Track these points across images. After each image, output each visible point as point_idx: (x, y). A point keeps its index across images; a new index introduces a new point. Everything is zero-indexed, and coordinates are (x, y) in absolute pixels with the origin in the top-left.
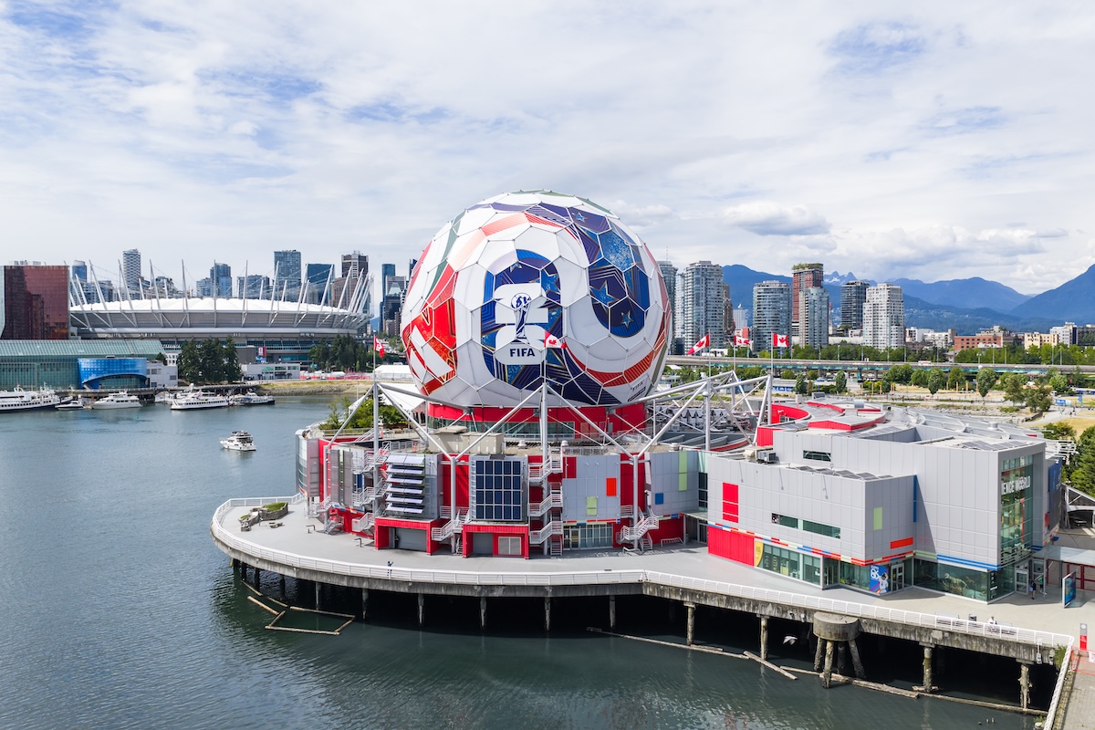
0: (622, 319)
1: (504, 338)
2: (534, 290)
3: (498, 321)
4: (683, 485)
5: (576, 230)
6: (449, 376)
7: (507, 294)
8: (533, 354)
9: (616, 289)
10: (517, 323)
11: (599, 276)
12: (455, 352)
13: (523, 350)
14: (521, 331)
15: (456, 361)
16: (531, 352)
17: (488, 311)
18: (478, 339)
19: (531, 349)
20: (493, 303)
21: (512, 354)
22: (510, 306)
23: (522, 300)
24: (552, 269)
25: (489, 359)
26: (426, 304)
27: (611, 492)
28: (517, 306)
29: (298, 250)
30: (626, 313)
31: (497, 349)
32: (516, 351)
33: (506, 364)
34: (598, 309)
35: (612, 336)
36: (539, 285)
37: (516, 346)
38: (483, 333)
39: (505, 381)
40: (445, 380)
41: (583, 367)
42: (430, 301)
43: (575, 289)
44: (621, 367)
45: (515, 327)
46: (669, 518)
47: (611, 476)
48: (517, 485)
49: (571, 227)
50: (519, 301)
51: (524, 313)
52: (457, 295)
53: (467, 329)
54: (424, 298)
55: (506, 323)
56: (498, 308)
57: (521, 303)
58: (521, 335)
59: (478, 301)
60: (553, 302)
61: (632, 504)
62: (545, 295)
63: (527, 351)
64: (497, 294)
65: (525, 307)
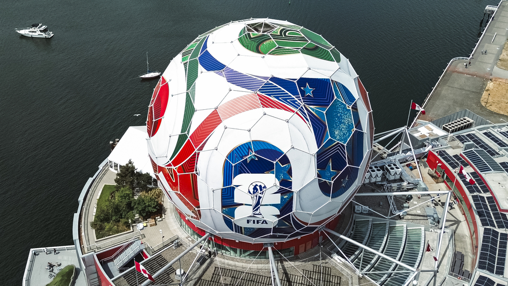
0: (341, 184)
2: (269, 180)
3: (237, 201)
5: (306, 112)
7: (244, 182)
8: (267, 224)
10: (254, 204)
12: (199, 210)
13: (258, 221)
14: (257, 210)
15: (200, 214)
16: (265, 222)
17: (228, 193)
18: (219, 209)
21: (248, 222)
22: (247, 192)
23: (258, 187)
24: (285, 160)
25: (228, 222)
28: (254, 193)
30: (345, 178)
31: (236, 218)
32: (252, 221)
33: (243, 226)
34: (323, 186)
36: (273, 176)
38: (223, 206)
39: (242, 233)
41: (307, 224)
42: (173, 164)
43: (305, 175)
45: (251, 208)
49: (302, 109)
51: (260, 198)
55: (244, 203)
56: (236, 192)
57: (257, 190)
59: (218, 182)
62: (278, 184)
63: (261, 222)
64: (236, 181)
65: (260, 193)
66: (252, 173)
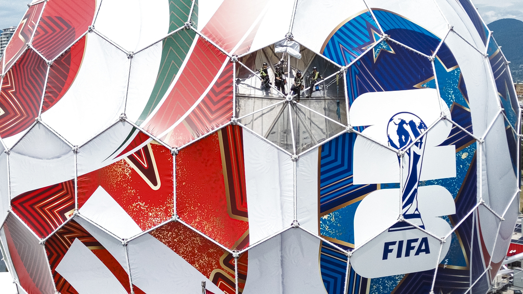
2: (428, 106)
3: (360, 177)
7: (373, 116)
8: (427, 251)
12: (243, 257)
17: (336, 156)
21: (387, 251)
24: (447, 56)
31: (355, 245)
32: (395, 248)
33: (371, 277)
37: (398, 236)
38: (323, 208)
43: (485, 102)
50: (401, 131)
51: (416, 157)
55: (378, 182)
57: (407, 135)
58: (411, 210)
62: (448, 115)
63: (416, 245)
65: (416, 144)
66: (386, 90)
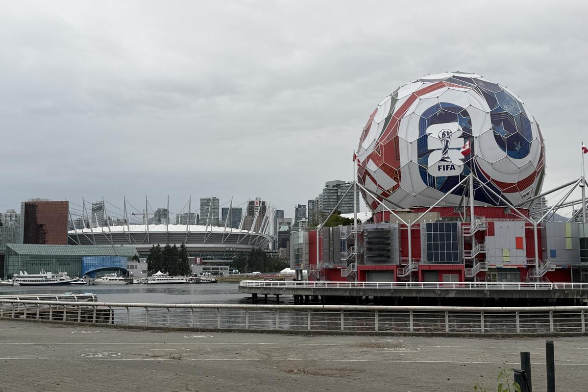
0: (515, 146)
1: (434, 159)
2: (454, 127)
3: (429, 148)
4: (569, 246)
5: (479, 90)
6: (395, 188)
7: (435, 130)
8: (455, 169)
9: (509, 126)
10: (443, 149)
11: (497, 118)
12: (399, 171)
13: (447, 166)
14: (446, 153)
15: (400, 177)
16: (453, 168)
17: (423, 141)
18: (415, 160)
19: (452, 166)
20: (426, 136)
21: (439, 169)
22: (437, 137)
23: (446, 133)
24: (465, 113)
25: (423, 173)
26: (378, 143)
27: (519, 246)
28: (443, 137)
29: (217, 197)
30: (517, 143)
31: (429, 166)
32: (442, 167)
33: (435, 176)
34: (498, 139)
35: (508, 157)
36: (457, 123)
37: (442, 164)
38: (419, 157)
39: (435, 188)
40: (391, 192)
41: (489, 177)
42: (380, 141)
43: (482, 125)
44: (514, 179)
45: (441, 151)
46: (561, 268)
47: (519, 236)
48: (455, 239)
49: (476, 88)
50: (443, 134)
51: (448, 141)
52: (401, 134)
53: (408, 155)
54: (376, 140)
55: (435, 148)
56: (429, 139)
57: (445, 135)
58: (446, 156)
59: (415, 135)
60: (467, 135)
61: (535, 256)
62: (461, 129)
63: (450, 167)
64: (428, 131)
65: (448, 137)
66: (440, 123)
